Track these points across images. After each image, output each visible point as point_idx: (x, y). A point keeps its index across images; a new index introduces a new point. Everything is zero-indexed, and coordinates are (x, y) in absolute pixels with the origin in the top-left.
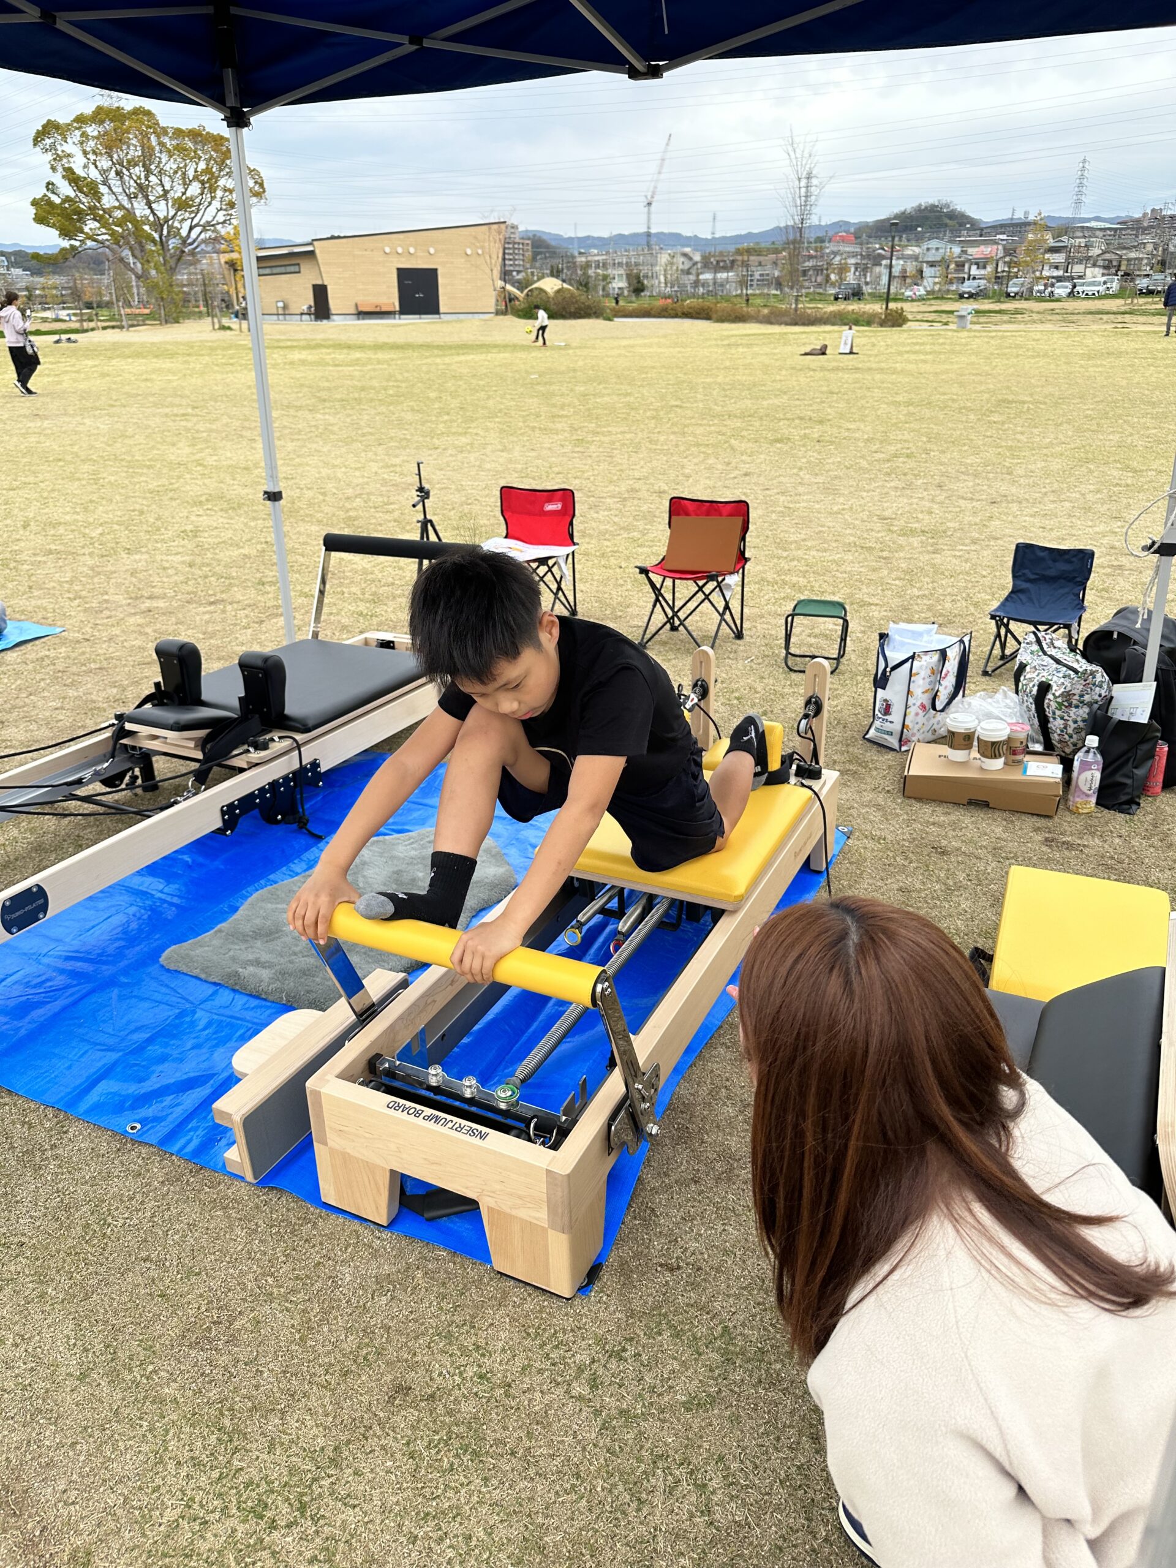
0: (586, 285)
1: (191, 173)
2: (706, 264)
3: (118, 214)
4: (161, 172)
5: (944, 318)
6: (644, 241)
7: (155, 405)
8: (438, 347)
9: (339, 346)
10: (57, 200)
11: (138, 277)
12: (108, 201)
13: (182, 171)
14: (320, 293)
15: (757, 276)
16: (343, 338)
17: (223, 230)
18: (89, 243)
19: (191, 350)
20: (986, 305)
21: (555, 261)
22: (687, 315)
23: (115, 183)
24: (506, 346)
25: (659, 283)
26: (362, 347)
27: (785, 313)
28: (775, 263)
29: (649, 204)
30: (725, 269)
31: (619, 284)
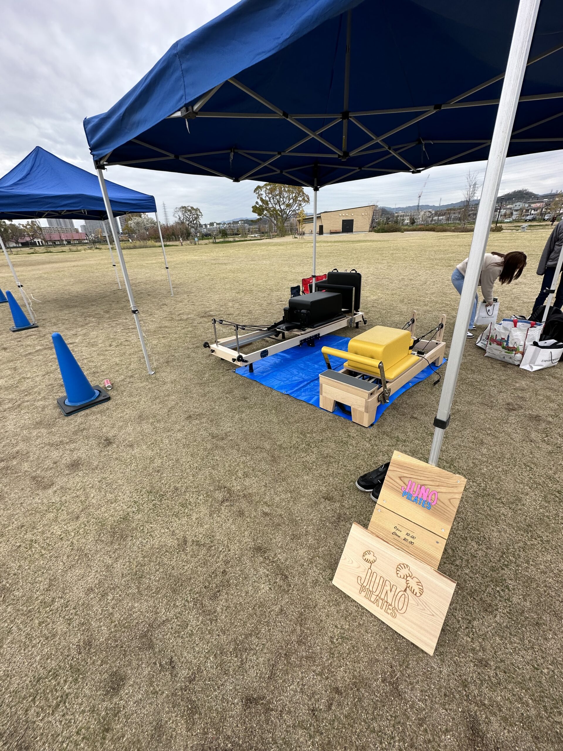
0: (397, 222)
1: (291, 197)
2: (436, 214)
3: (272, 209)
4: (284, 197)
5: (518, 228)
6: (416, 208)
7: (279, 258)
8: (352, 241)
9: (325, 242)
10: (258, 206)
11: (275, 225)
12: (270, 206)
13: (289, 196)
14: (321, 227)
15: (453, 217)
16: (326, 239)
17: (297, 212)
18: (265, 217)
19: (287, 244)
20: (535, 223)
21: (388, 216)
22: (427, 230)
23: (272, 201)
24: (371, 241)
25: (419, 221)
26: (331, 242)
27: (460, 228)
28: (459, 213)
29: (420, 197)
30: (442, 215)
31: (407, 221)
